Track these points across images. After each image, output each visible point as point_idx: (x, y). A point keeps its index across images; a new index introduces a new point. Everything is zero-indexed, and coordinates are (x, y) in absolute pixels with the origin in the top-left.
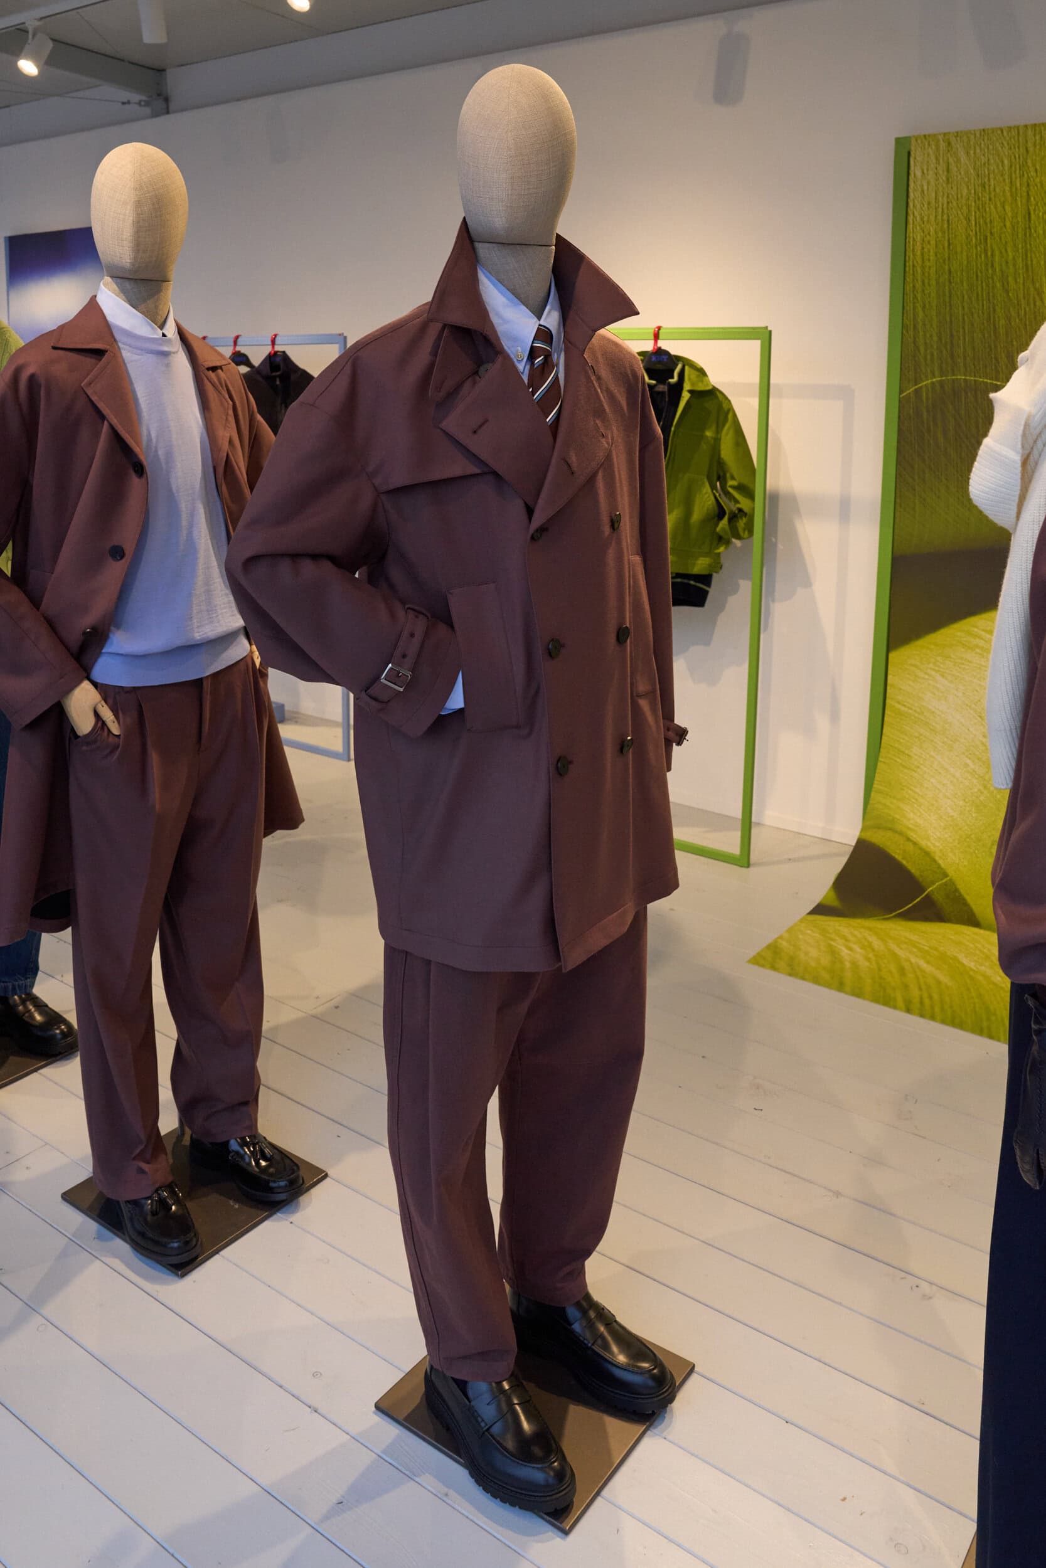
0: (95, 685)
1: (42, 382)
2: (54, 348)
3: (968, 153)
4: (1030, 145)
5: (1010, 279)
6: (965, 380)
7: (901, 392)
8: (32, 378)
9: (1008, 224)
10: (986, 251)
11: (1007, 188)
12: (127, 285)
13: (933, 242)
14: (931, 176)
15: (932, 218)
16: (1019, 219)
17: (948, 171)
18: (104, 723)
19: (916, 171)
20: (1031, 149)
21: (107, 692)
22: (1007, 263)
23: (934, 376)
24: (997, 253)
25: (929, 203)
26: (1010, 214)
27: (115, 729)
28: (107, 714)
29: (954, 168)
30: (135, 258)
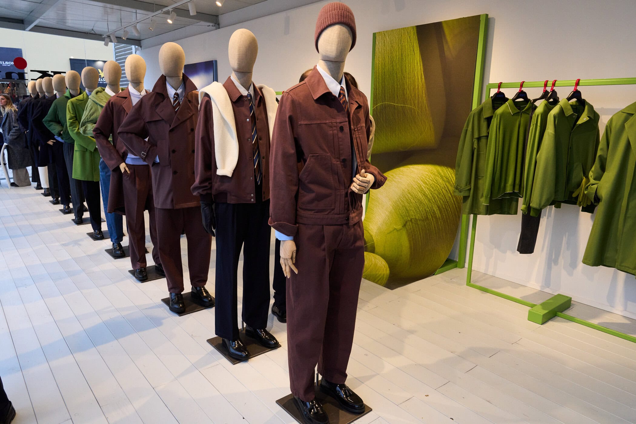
0: (126, 164)
1: (114, 103)
2: (117, 97)
3: (389, 37)
4: (402, 34)
5: (398, 74)
6: (388, 103)
7: (373, 107)
8: (112, 102)
9: (397, 58)
10: (392, 65)
11: (397, 47)
12: (133, 83)
13: (381, 63)
14: (380, 44)
15: (381, 57)
16: (400, 56)
17: (384, 42)
18: (127, 171)
19: (377, 43)
20: (403, 35)
21: (128, 165)
22: (397, 69)
23: (380, 103)
24: (395, 66)
25: (380, 52)
26: (398, 55)
27: (129, 172)
28: (127, 169)
29: (385, 41)
30: (131, 78)
